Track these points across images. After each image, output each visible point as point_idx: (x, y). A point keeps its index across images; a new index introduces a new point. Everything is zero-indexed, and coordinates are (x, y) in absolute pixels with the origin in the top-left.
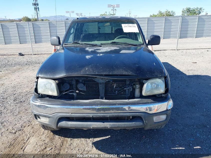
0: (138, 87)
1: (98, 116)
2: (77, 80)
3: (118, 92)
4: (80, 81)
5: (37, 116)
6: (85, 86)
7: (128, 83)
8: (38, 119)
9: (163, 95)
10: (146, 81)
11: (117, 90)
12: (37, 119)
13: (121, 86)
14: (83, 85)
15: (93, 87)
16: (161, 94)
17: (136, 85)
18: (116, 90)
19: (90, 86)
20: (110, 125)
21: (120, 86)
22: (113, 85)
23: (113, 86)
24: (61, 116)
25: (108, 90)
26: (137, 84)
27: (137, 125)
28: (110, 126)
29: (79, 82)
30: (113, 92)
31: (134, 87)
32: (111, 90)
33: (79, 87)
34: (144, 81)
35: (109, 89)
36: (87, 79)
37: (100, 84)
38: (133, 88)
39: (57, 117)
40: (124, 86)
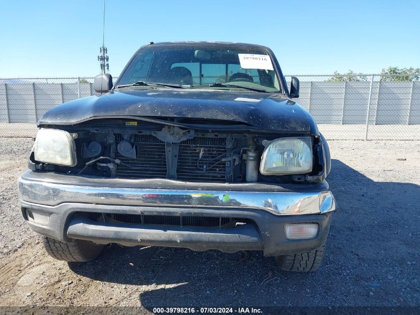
0: (251, 157)
1: (155, 213)
2: (118, 134)
3: (209, 166)
4: (125, 137)
5: (28, 211)
6: (134, 147)
7: (229, 145)
8: (30, 218)
9: (309, 178)
10: (269, 142)
11: (206, 164)
12: (27, 219)
13: (215, 154)
14: (129, 146)
15: (153, 155)
16: (305, 175)
17: (249, 153)
18: (203, 163)
19: (146, 151)
20: (182, 235)
21: (212, 154)
22: (197, 151)
23: (199, 153)
24: (74, 208)
25: (187, 163)
26: (250, 151)
27: (244, 241)
28: (182, 239)
29: (123, 139)
30: (196, 166)
31: (244, 156)
32: (192, 163)
33: (122, 149)
34: (264, 142)
35: (188, 159)
36: (141, 132)
37: (169, 144)
38: (241, 158)
39: (65, 212)
40: (221, 154)
